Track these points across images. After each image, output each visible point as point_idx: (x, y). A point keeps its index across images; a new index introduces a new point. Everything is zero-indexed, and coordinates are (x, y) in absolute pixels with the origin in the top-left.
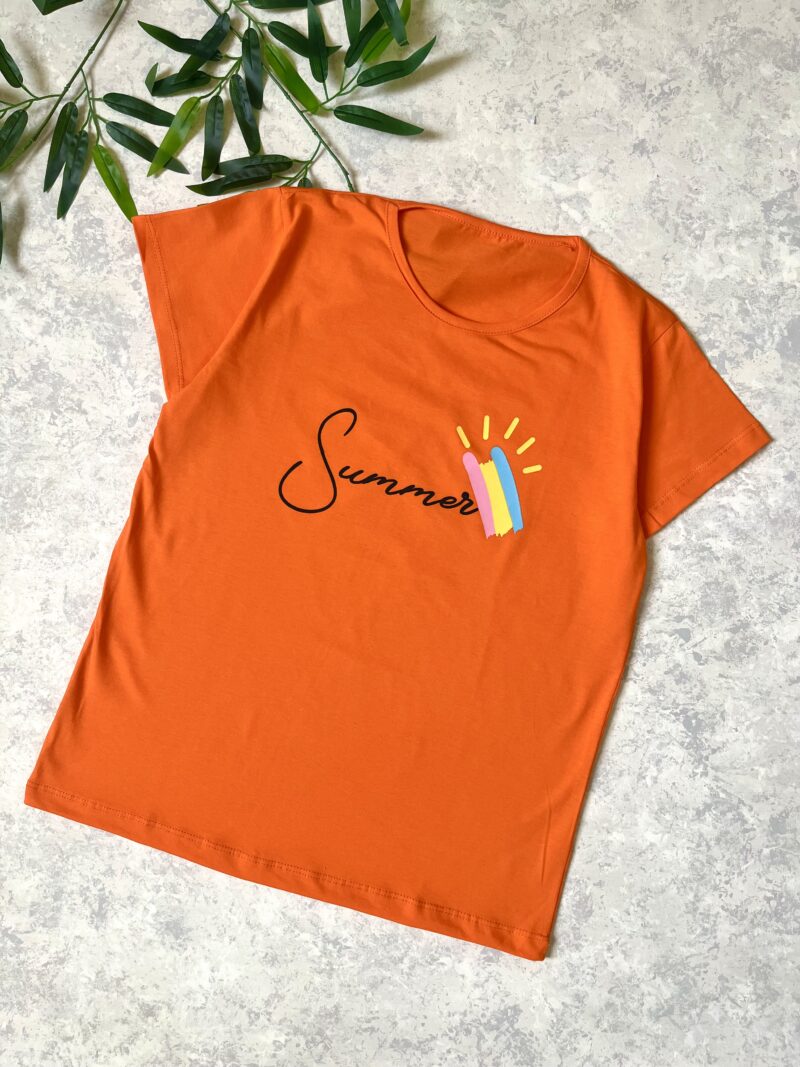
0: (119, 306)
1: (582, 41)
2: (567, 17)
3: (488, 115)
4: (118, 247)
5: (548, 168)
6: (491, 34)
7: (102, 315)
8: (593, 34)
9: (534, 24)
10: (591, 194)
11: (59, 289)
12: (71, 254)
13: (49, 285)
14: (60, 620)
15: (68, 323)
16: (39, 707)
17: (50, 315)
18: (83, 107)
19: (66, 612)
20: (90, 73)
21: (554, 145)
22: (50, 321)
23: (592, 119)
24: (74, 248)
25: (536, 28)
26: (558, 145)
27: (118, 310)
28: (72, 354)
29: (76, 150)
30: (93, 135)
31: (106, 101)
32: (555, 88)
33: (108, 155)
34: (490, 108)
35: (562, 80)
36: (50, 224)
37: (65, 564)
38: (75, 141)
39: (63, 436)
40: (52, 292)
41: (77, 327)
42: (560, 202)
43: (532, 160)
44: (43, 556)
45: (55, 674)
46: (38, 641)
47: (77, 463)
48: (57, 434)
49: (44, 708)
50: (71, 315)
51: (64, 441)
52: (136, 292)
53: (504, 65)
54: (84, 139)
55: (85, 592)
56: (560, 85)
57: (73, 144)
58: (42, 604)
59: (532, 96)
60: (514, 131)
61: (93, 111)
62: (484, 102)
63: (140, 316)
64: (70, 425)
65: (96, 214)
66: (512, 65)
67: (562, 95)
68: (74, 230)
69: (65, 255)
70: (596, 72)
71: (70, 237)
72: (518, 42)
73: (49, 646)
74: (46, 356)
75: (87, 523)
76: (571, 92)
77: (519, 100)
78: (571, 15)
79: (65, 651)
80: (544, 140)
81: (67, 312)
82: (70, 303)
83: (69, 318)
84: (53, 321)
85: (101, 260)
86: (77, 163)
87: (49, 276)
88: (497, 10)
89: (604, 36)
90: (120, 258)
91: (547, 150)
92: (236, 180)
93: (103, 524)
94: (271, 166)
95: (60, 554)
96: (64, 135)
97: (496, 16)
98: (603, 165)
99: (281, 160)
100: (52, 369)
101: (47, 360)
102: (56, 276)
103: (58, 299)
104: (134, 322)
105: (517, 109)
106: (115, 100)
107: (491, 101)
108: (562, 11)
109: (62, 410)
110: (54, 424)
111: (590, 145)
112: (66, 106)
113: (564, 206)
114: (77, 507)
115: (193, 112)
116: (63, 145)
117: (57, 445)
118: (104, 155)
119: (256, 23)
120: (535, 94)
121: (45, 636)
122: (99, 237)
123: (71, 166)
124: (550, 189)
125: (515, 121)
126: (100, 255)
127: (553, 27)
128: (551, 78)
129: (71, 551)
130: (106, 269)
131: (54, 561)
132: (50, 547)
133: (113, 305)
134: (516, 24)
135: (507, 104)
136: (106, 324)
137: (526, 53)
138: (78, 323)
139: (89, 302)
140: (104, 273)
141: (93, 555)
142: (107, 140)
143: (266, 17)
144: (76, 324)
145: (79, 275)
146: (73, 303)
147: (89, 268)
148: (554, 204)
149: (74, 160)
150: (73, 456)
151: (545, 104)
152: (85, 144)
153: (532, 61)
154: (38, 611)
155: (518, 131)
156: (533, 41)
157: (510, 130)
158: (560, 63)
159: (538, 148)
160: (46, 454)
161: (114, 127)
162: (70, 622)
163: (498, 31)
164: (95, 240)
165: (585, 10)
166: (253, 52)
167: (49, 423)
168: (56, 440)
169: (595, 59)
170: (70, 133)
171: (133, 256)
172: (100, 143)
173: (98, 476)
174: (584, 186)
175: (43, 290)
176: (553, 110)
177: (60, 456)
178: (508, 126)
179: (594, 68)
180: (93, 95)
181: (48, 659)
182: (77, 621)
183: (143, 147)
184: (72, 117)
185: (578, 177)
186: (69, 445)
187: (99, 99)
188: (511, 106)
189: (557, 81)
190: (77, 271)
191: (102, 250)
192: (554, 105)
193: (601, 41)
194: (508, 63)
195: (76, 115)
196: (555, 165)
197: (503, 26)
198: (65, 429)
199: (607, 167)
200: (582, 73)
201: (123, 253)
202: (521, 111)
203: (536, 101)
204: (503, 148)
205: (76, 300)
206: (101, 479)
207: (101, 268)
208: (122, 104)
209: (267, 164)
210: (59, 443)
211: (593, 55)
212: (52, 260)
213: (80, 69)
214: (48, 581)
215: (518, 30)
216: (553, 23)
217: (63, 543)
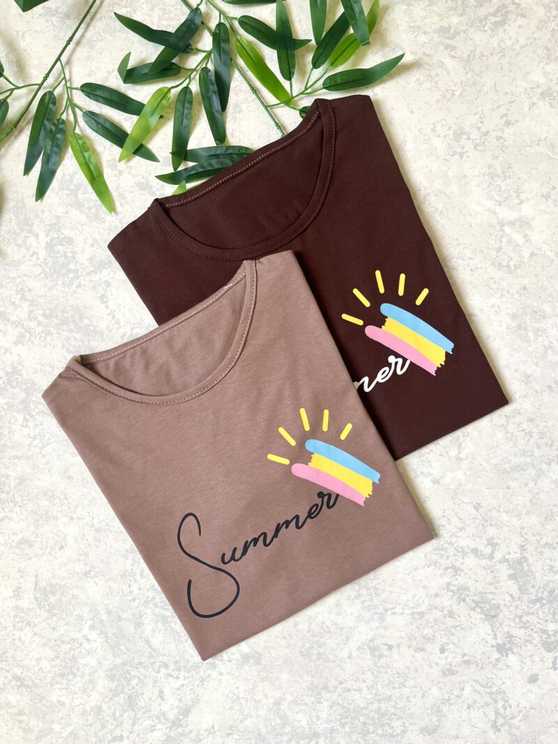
0: (88, 318)
1: (528, 73)
2: (514, 50)
3: (437, 142)
4: (87, 263)
5: (493, 193)
6: (442, 65)
7: (72, 326)
8: (538, 66)
9: (483, 56)
10: (533, 218)
11: (32, 302)
12: (44, 271)
13: (23, 298)
14: (31, 606)
15: (39, 334)
16: (13, 683)
17: (23, 326)
18: (61, 95)
19: (36, 599)
20: (68, 62)
21: (499, 171)
22: (24, 332)
23: (536, 147)
24: (47, 264)
25: (484, 59)
26: (503, 172)
27: (87, 322)
28: (44, 362)
29: (54, 137)
30: (70, 122)
31: (82, 91)
32: (502, 118)
33: (84, 143)
34: (439, 136)
35: (508, 110)
36: (24, 242)
37: (36, 555)
38: (53, 128)
39: (34, 438)
40: (26, 305)
41: (49, 338)
42: (504, 225)
43: (478, 186)
44: (16, 548)
45: (27, 655)
46: (11, 625)
47: (47, 463)
48: (29, 435)
49: (18, 684)
50: (44, 326)
51: (36, 442)
52: (104, 305)
53: (453, 95)
54: (61, 126)
55: (54, 582)
56: (506, 115)
57: (51, 130)
58: (13, 591)
59: (479, 125)
60: (462, 157)
61: (70, 100)
62: (433, 130)
63: (107, 328)
64: (42, 427)
65: (67, 232)
66: (461, 94)
67: (508, 123)
68: (46, 248)
69: (37, 270)
70: (541, 103)
71: (42, 254)
72: (467, 73)
73: (21, 629)
74: (20, 363)
75: (56, 518)
76: (517, 121)
77: (467, 129)
78: (517, 47)
79: (35, 634)
80: (490, 167)
81: (39, 324)
82: (42, 315)
83: (40, 329)
84: (26, 331)
85: (71, 276)
86: (55, 149)
87: (22, 289)
88: (448, 42)
89: (548, 68)
90: (89, 273)
91: (493, 176)
92: (200, 170)
93: (72, 518)
94: (235, 156)
95: (31, 546)
96: (43, 121)
97: (447, 47)
98: (545, 191)
99: (244, 151)
100: (25, 376)
101: (20, 368)
102: (30, 290)
103: (31, 311)
104: (101, 333)
105: (465, 137)
106: (91, 90)
107: (439, 128)
108: (509, 43)
109: (34, 413)
110: (27, 426)
111: (534, 172)
112: (45, 94)
113: (507, 229)
114: (47, 503)
115: (164, 102)
116: (42, 131)
117: (29, 446)
118: (80, 142)
119: (226, 17)
120: (482, 122)
121: (18, 620)
122: (69, 254)
123: (49, 152)
124: (495, 213)
125: (463, 148)
126: (70, 271)
127: (500, 59)
128: (498, 107)
129: (42, 543)
130: (76, 283)
131: (26, 552)
132: (22, 539)
133: (81, 318)
134: (465, 56)
135: (455, 132)
136: (75, 334)
137: (474, 84)
138: (50, 333)
139: (60, 315)
140: (74, 288)
141: (62, 547)
142: (83, 128)
143: (236, 12)
144: (47, 334)
145: (50, 289)
146: (44, 315)
147: (60, 283)
148: (498, 228)
149: (52, 146)
150: (44, 456)
151: (492, 133)
152: (63, 131)
153: (480, 91)
154: (11, 597)
155: (465, 158)
156: (481, 72)
157: (457, 156)
158: (506, 94)
159: (484, 174)
160: (19, 454)
161: (91, 116)
162: (40, 609)
163: (448, 62)
164: (66, 257)
165: (531, 43)
166: (222, 45)
167: (22, 425)
168: (28, 441)
169: (540, 90)
170: (48, 120)
171: (101, 272)
172: (77, 131)
173: (67, 475)
174: (527, 210)
175: (17, 303)
176: (499, 138)
177: (32, 456)
178: (455, 153)
179: (539, 99)
180: (71, 84)
181: (20, 641)
182: (47, 607)
183: (117, 136)
184: (51, 105)
185: (522, 202)
186: (40, 446)
187: (76, 89)
188: (459, 134)
189: (503, 110)
190: (48, 285)
191: (72, 266)
192: (500, 134)
193: (545, 74)
194: (457, 93)
195: (54, 103)
196: (500, 191)
197: (453, 57)
198: (37, 431)
199: (549, 193)
200: (527, 104)
201: (92, 269)
202: (468, 139)
203: (483, 130)
204: (450, 174)
205: (48, 312)
206: (70, 478)
207: (71, 283)
208: (98, 93)
209: (231, 154)
210: (31, 444)
211: (538, 86)
212: (25, 275)
213: (59, 59)
214: (19, 571)
215: (468, 61)
216: (500, 54)
217: (34, 536)
